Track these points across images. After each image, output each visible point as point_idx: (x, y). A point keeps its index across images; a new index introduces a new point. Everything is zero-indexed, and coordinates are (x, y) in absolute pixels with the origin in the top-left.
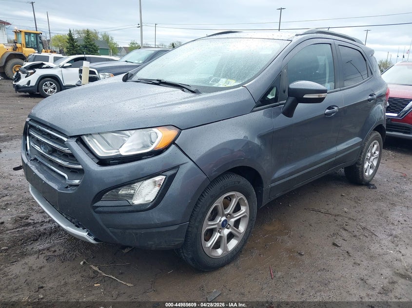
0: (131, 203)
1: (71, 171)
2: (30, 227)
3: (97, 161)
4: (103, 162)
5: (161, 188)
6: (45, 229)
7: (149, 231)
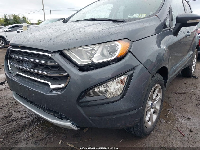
0: (107, 97)
1: (53, 79)
2: (14, 122)
3: (78, 69)
4: (82, 69)
5: (125, 85)
6: (25, 122)
7: (118, 116)
